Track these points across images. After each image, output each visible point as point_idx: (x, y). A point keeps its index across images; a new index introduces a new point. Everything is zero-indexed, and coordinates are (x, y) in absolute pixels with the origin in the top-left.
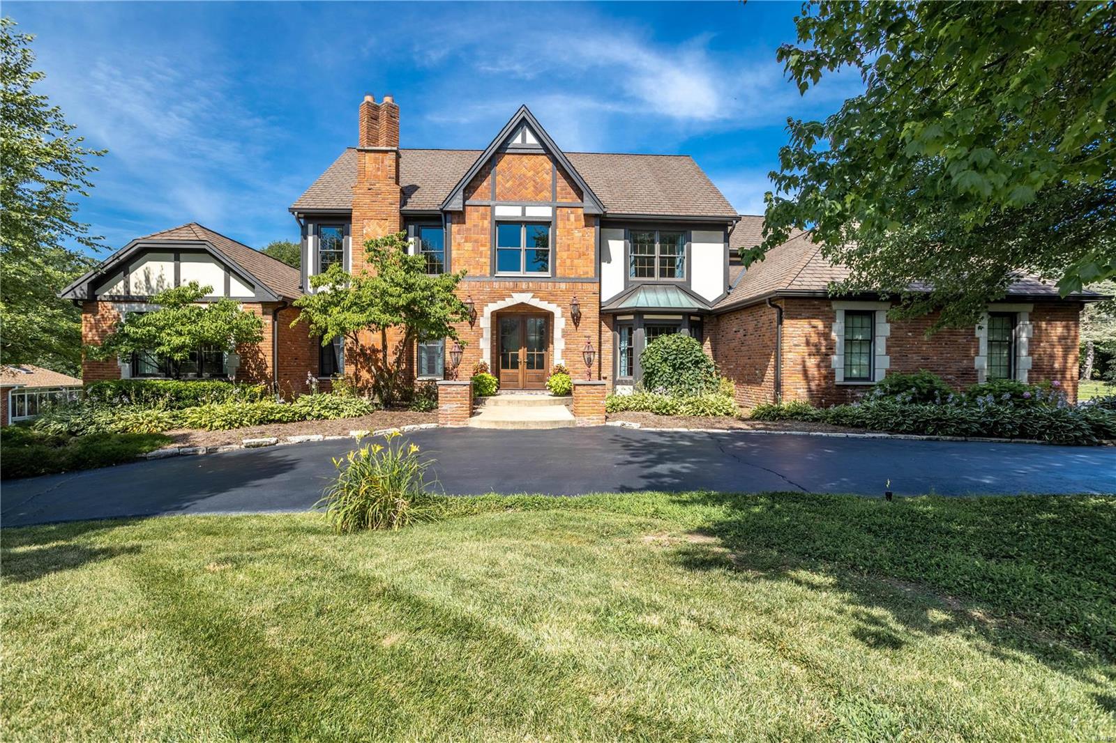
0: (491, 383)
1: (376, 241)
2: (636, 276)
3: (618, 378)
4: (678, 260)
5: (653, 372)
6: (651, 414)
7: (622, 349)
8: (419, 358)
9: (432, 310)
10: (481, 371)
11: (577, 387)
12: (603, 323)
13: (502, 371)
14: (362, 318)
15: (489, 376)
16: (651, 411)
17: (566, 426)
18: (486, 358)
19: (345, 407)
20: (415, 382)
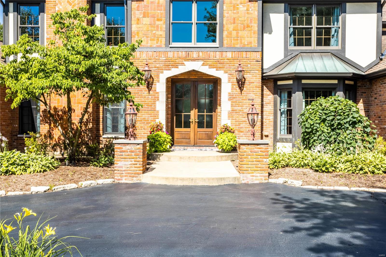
0: (165, 140)
1: (61, 14)
2: (295, 45)
3: (279, 137)
4: (333, 30)
5: (312, 131)
6: (311, 171)
7: (282, 110)
8: (105, 118)
9: (108, 76)
10: (157, 131)
11: (242, 146)
12: (265, 88)
13: (176, 129)
14: (46, 83)
15: (164, 135)
16: (311, 168)
17: (232, 183)
18: (162, 119)
19: (32, 163)
20: (101, 139)
